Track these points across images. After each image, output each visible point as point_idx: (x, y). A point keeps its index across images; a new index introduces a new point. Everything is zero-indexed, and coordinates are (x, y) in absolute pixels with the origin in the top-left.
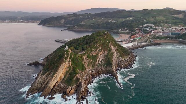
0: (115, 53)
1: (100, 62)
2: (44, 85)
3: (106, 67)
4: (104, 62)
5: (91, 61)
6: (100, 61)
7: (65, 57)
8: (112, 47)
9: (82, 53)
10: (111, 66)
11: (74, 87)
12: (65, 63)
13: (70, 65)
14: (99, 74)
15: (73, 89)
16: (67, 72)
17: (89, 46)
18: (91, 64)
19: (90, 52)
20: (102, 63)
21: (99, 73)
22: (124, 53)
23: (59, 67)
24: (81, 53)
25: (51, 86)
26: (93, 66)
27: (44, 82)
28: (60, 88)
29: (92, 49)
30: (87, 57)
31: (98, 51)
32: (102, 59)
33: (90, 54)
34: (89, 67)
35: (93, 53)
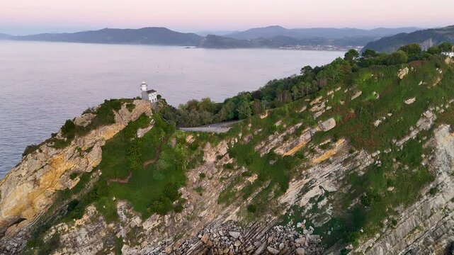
1: (304, 202)
4: (329, 211)
5: (250, 179)
6: (311, 194)
12: (53, 151)
13: (90, 169)
16: (63, 194)
18: (245, 198)
19: (264, 137)
20: (315, 209)
26: (251, 209)
29: (277, 124)
30: (228, 156)
31: (308, 136)
32: (330, 189)
33: (255, 144)
34: (227, 205)
35: (278, 145)
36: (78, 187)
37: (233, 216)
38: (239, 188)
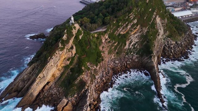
0: (161, 32)
1: (131, 47)
2: (27, 85)
3: (142, 56)
4: (138, 47)
5: (116, 44)
6: (132, 44)
7: (63, 40)
8: (158, 20)
9: (100, 30)
10: (151, 57)
11: (73, 99)
12: (61, 52)
13: (73, 55)
14: (125, 70)
15: (70, 104)
16: (66, 67)
17: (116, 17)
18: (115, 51)
19: (116, 29)
20: (134, 48)
21: (126, 67)
22: (177, 29)
23: (50, 59)
24: (98, 31)
25: (34, 91)
26: (117, 53)
27: (29, 80)
28: (52, 95)
29: (120, 24)
30: (108, 38)
31: (130, 26)
32: (137, 41)
33: (114, 32)
34: (111, 54)
35: (121, 31)
36: (71, 63)
37: (113, 57)
38: (113, 48)
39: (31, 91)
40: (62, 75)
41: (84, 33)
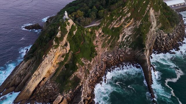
0: (154, 24)
1: (124, 40)
2: (23, 80)
3: (134, 49)
4: (131, 40)
5: (109, 38)
6: (125, 37)
7: (57, 38)
8: (152, 12)
9: (94, 25)
11: (68, 95)
12: (55, 50)
13: (68, 52)
14: (118, 63)
15: (65, 100)
16: (61, 64)
17: (109, 11)
18: (109, 44)
19: (110, 23)
20: (127, 41)
21: (119, 60)
22: (170, 21)
23: (44, 57)
24: (92, 25)
25: (30, 87)
26: (111, 46)
27: (25, 75)
28: (48, 90)
29: (114, 18)
30: (102, 33)
31: (124, 20)
32: (130, 34)
33: (108, 26)
34: (104, 48)
35: (115, 24)
36: (65, 60)
37: (106, 50)
38: (107, 41)
39: (27, 88)
40: (57, 70)
41: (78, 28)
